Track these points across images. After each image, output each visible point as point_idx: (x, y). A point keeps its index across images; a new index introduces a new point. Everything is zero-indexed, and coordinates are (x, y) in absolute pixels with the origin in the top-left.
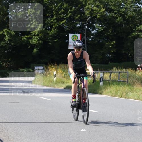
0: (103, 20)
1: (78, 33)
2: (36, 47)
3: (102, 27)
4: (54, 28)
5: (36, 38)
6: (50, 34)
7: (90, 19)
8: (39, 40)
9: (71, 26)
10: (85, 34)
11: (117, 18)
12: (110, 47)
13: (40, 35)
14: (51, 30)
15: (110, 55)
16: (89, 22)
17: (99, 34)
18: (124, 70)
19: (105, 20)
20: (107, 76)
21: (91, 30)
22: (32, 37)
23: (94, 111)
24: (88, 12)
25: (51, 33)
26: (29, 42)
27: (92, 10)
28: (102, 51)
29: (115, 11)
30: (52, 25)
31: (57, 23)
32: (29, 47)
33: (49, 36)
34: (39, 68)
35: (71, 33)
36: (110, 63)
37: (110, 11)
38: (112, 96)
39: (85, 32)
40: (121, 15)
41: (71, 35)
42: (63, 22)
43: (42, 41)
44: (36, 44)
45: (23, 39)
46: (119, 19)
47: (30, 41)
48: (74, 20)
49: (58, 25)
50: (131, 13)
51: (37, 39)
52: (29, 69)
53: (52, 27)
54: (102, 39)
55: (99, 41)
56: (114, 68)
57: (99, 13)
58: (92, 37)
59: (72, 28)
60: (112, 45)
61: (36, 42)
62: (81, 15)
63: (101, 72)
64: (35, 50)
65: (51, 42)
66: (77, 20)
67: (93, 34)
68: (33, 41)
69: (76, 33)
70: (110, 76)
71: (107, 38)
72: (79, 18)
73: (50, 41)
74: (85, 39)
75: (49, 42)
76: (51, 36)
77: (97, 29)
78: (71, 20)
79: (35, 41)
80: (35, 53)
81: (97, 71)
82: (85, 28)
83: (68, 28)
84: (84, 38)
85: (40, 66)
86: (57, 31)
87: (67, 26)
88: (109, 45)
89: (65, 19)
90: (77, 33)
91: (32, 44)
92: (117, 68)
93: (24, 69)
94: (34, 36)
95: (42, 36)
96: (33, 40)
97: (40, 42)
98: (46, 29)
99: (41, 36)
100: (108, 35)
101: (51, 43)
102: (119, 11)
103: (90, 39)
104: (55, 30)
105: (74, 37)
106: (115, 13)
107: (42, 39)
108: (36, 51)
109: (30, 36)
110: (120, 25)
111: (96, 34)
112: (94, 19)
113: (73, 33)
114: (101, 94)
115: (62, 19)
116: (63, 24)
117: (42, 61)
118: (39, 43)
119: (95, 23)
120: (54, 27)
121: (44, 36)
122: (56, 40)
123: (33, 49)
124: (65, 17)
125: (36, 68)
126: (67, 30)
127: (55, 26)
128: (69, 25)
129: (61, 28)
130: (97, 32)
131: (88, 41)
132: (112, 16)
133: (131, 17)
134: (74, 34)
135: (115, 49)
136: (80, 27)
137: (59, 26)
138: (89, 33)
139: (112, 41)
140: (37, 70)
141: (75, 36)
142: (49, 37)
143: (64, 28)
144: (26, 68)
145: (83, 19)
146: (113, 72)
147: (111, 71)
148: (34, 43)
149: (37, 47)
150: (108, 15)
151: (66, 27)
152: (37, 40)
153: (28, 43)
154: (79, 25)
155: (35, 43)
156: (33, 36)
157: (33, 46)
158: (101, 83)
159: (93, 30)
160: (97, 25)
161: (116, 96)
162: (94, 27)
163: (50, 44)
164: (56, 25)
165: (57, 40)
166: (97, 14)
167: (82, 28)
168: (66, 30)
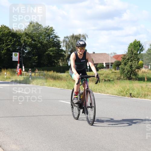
0: (31, 45)
1: (17, 52)
3: (30, 49)
6: (3, 53)
9: (14, 48)
11: (38, 44)
14: (3, 51)
15: (35, 63)
16: (23, 46)
17: (29, 53)
18: (42, 72)
19: (32, 45)
20: (33, 74)
24: (23, 41)
27: (25, 40)
28: (31, 62)
29: (37, 41)
30: (3, 48)
35: (14, 52)
37: (35, 41)
38: (36, 85)
40: (40, 43)
41: (13, 53)
42: (9, 46)
46: (39, 45)
48: (15, 45)
50: (45, 42)
54: (31, 55)
55: (29, 56)
57: (28, 41)
60: (36, 58)
62: (19, 43)
67: (26, 53)
70: (35, 74)
71: (33, 55)
72: (18, 44)
73: (2, 56)
77: (28, 50)
78: (13, 45)
86: (6, 51)
88: (34, 58)
100: (33, 53)
102: (39, 41)
103: (24, 56)
106: (37, 42)
110: (40, 48)
111: (27, 52)
112: (26, 45)
114: (29, 84)
119: (26, 47)
122: (6, 56)
124: (10, 44)
127: (5, 49)
129: (8, 50)
131: (23, 56)
132: (35, 43)
133: (45, 44)
135: (38, 61)
136: (19, 49)
137: (7, 48)
138: (23, 52)
139: (36, 56)
141: (16, 54)
145: (20, 45)
150: (33, 42)
151: (11, 49)
154: (18, 48)
158: (30, 79)
159: (25, 51)
160: (28, 48)
161: (38, 85)
162: (26, 49)
163: (2, 58)
166: (27, 42)
167: (20, 49)
168: (11, 51)
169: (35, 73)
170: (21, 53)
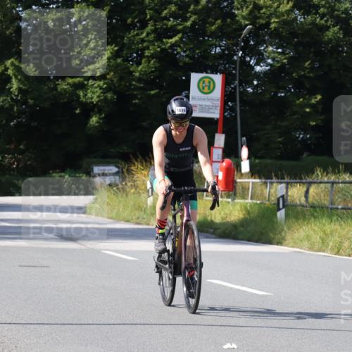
0: (287, 35)
1: (215, 71)
2: (96, 110)
3: (283, 53)
4: (147, 56)
5: (99, 86)
6: (137, 74)
7: (250, 32)
8: (105, 91)
9: (197, 51)
10: (235, 75)
11: (327, 28)
12: (308, 110)
13: (108, 77)
14: (139, 63)
15: (305, 133)
16: (246, 41)
17: (275, 75)
18: (346, 177)
19: (293, 34)
20: (296, 193)
21: (251, 63)
22: (86, 82)
23: (261, 293)
24: (245, 12)
25: (141, 71)
26: (78, 97)
27: (257, 7)
28: (284, 124)
29: (322, 10)
30: (143, 50)
31: (156, 44)
32: (77, 111)
33: (133, 80)
34: (104, 170)
35: (197, 72)
36: (305, 156)
37: (308, 8)
38: (311, 249)
39: (235, 69)
40: (338, 21)
41: (195, 77)
42: (173, 40)
43: (115, 93)
44: (97, 102)
45: (59, 88)
46: (334, 32)
47: (81, 94)
48: (204, 34)
49: (159, 49)
51: (101, 88)
52: (76, 173)
53: (143, 53)
54: (284, 88)
55: (276, 93)
56: (319, 171)
57: (275, 14)
58: (255, 83)
59: (198, 58)
60: (312, 106)
61: (98, 97)
62: (224, 21)
63: (281, 183)
64: (94, 120)
65: (139, 96)
66: (213, 35)
67: (257, 76)
68: (89, 95)
69: (209, 71)
70: (307, 192)
71: (299, 84)
72: (220, 28)
73: (135, 93)
74: (235, 88)
75: (135, 97)
76: (139, 80)
77: (270, 61)
78: (196, 34)
79: (94, 93)
80: (94, 127)
81: (269, 179)
82: (235, 58)
83: (187, 56)
84: (232, 86)
85: (108, 164)
86: (157, 65)
87: (185, 52)
88: (303, 106)
89: (179, 32)
90: (212, 73)
91: (86, 103)
92: (325, 170)
93: (63, 174)
94: (90, 81)
95: (115, 80)
96: (89, 91)
97: (109, 95)
98: (126, 60)
99: (112, 81)
100: (301, 77)
101: (139, 99)
102: (332, 9)
103: (250, 90)
104: (152, 62)
105: (204, 82)
106: (322, 16)
107: (113, 87)
108: (97, 122)
109: (81, 79)
111: (265, 73)
112: (261, 32)
113: (202, 72)
114: (279, 243)
115: (172, 32)
116: (173, 46)
117: (112, 150)
118: (106, 98)
119: (264, 42)
120: (147, 53)
121: (121, 79)
122: (152, 92)
123: (89, 117)
124: (180, 27)
125: (96, 170)
126: (185, 63)
127: (152, 52)
128: (190, 49)
129: (166, 58)
130: (268, 68)
131: (244, 93)
132: (313, 23)
134: (204, 75)
135: (321, 118)
136: (221, 56)
137: (163, 50)
138: (247, 72)
139: (313, 93)
140: (99, 175)
141: (207, 81)
142: (134, 83)
143: (178, 56)
144: (68, 169)
145: (231, 31)
146: (315, 183)
147: (309, 180)
148: (92, 98)
149: (100, 112)
150: (300, 19)
151: (182, 54)
152: (99, 91)
153: (75, 99)
154: (218, 50)
155: (95, 100)
156: (88, 78)
157: (89, 109)
158: (281, 214)
159: (257, 64)
160: (270, 49)
161: (324, 251)
162: (263, 55)
163: (136, 103)
164: (154, 49)
165: (157, 91)
166: (270, 17)
167: (226, 57)
168: (181, 64)
169: (310, 184)
170: (236, 77)
